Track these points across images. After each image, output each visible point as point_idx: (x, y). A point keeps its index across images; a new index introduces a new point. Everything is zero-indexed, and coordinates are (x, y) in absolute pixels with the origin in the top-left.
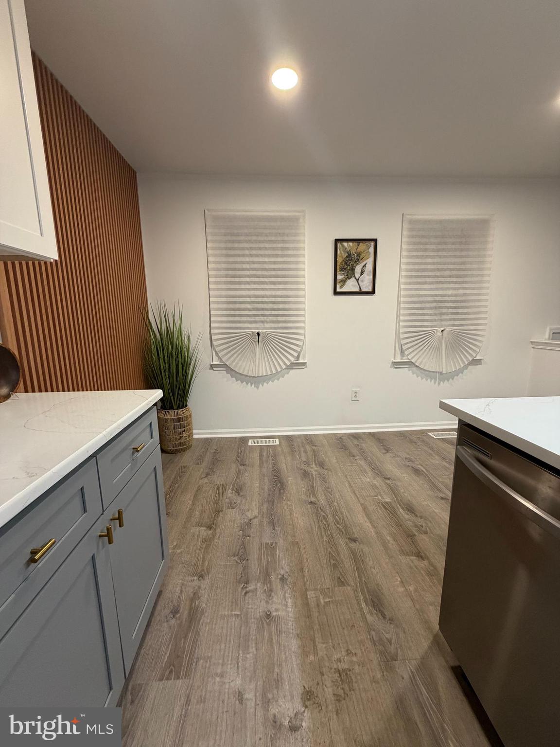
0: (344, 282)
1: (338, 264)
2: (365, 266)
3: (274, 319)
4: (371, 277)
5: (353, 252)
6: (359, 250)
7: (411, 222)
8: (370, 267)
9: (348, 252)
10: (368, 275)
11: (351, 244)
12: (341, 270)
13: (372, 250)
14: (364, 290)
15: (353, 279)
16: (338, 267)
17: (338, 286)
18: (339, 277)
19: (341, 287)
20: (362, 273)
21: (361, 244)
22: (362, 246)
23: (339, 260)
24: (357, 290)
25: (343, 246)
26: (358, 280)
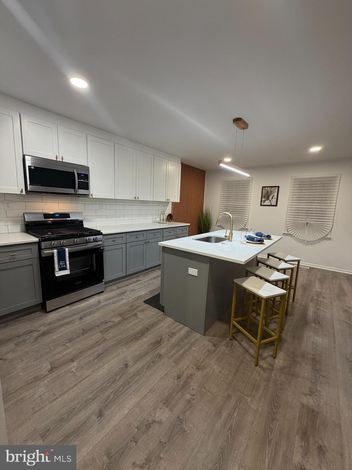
0: (265, 201)
1: (263, 195)
2: (273, 196)
3: (238, 213)
4: (276, 200)
5: (269, 191)
6: (272, 190)
7: (295, 179)
8: (276, 196)
9: (267, 191)
10: (275, 199)
11: (268, 188)
12: (264, 197)
13: (277, 190)
14: (272, 204)
15: (268, 200)
16: (263, 196)
17: (262, 203)
18: (263, 200)
19: (263, 203)
20: (272, 198)
21: (273, 188)
22: (273, 189)
23: (264, 193)
24: (270, 204)
25: (265, 189)
26: (270, 201)
